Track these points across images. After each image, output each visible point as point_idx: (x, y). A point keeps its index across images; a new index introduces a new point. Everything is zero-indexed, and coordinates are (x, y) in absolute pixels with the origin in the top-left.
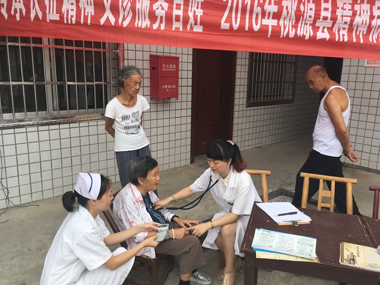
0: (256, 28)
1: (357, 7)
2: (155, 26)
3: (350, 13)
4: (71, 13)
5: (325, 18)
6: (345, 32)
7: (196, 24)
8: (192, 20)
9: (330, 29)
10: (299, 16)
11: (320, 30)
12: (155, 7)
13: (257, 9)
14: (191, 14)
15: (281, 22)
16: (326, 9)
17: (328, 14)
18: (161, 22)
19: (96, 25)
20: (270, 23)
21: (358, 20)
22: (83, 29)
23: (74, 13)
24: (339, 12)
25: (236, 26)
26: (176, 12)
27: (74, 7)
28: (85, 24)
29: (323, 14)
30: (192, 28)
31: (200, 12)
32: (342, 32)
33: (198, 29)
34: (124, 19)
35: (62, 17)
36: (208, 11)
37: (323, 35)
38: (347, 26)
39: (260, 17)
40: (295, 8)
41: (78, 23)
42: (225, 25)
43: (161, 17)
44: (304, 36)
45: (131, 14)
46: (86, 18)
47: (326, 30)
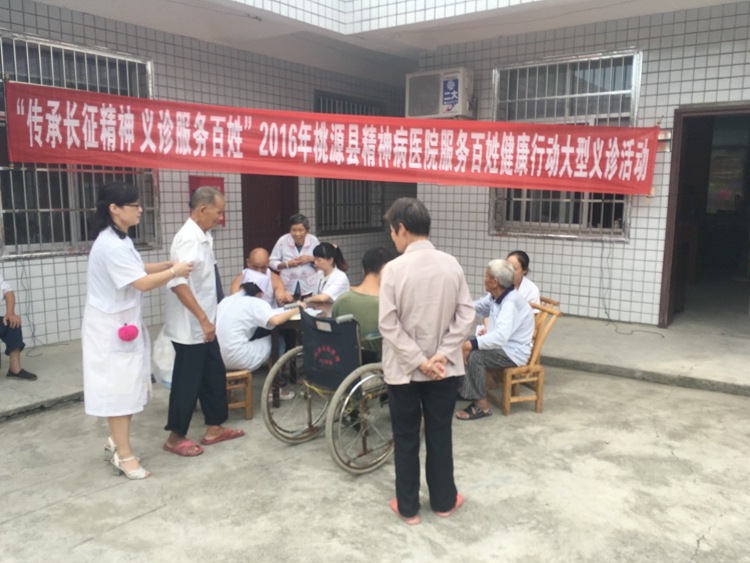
0: (293, 154)
1: (380, 136)
2: (196, 153)
3: (375, 141)
4: (110, 141)
5: (353, 146)
6: (373, 158)
7: (236, 150)
8: (231, 147)
9: (359, 156)
10: (330, 144)
11: (351, 156)
12: (195, 135)
13: (292, 138)
14: (230, 142)
15: (315, 149)
16: (353, 138)
17: (356, 143)
18: (202, 148)
19: (136, 152)
20: (305, 150)
21: (381, 147)
22: (123, 156)
23: (113, 141)
24: (365, 141)
25: (274, 152)
26: (216, 140)
27: (114, 135)
28: (125, 151)
29: (351, 142)
30: (232, 154)
31: (239, 140)
32: (370, 158)
33: (239, 155)
34: (165, 146)
35: (101, 145)
36: (246, 139)
37: (353, 160)
38: (373, 153)
39: (295, 144)
40: (326, 137)
41: (118, 150)
42: (263, 152)
43: (202, 145)
44: (336, 162)
45: (172, 142)
46: (126, 145)
47: (355, 156)
